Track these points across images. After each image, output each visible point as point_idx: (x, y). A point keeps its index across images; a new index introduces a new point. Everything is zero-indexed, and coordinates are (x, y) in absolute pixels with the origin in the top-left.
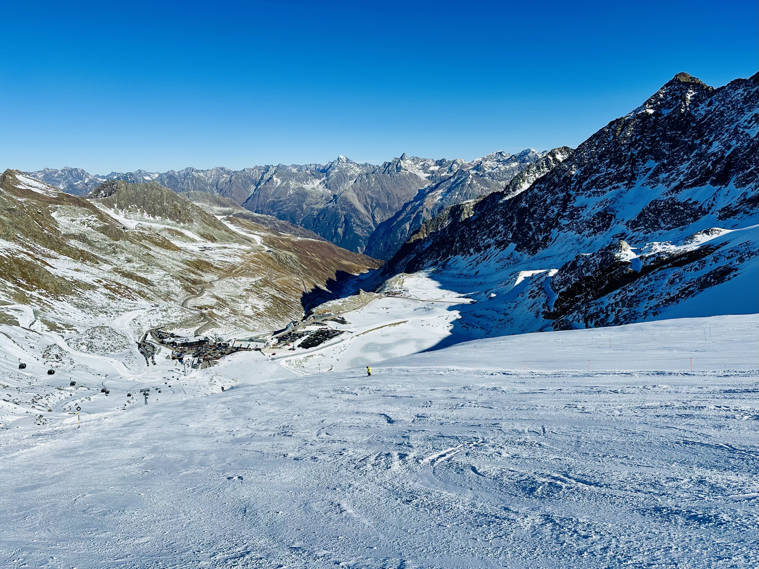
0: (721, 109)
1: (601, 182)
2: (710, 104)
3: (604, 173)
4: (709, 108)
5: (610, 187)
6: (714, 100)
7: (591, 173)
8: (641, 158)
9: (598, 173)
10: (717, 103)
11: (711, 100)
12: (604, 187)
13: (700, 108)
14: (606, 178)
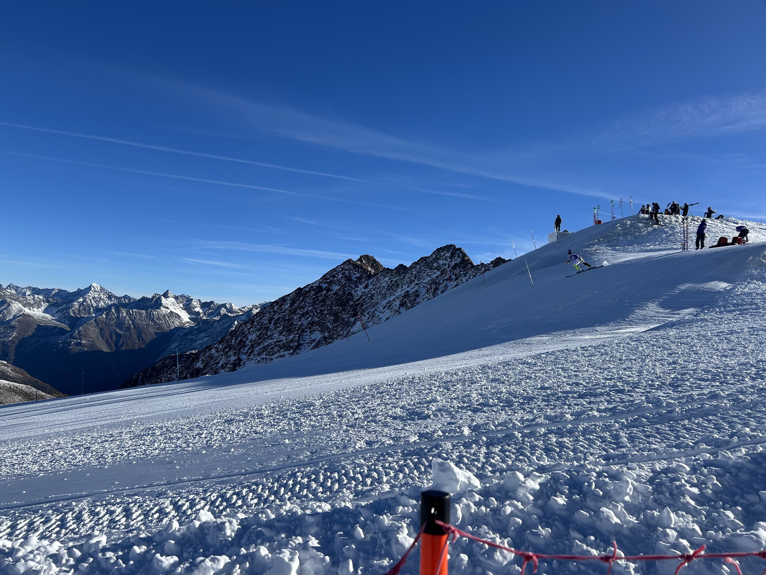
0: (373, 292)
1: (271, 349)
2: (366, 287)
3: (275, 340)
4: (365, 290)
5: (278, 354)
6: (370, 283)
7: (265, 339)
8: (310, 328)
9: (271, 339)
10: (371, 287)
11: (368, 283)
12: (273, 354)
13: (358, 289)
14: (276, 346)
